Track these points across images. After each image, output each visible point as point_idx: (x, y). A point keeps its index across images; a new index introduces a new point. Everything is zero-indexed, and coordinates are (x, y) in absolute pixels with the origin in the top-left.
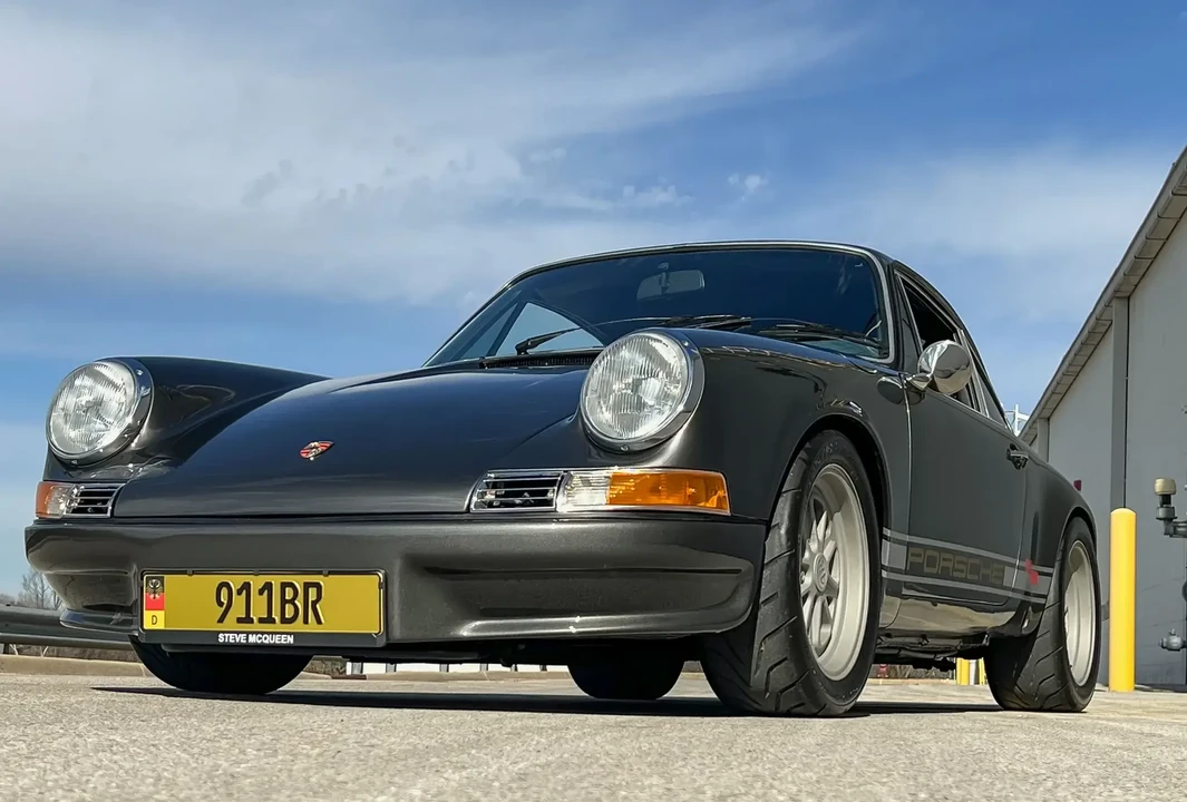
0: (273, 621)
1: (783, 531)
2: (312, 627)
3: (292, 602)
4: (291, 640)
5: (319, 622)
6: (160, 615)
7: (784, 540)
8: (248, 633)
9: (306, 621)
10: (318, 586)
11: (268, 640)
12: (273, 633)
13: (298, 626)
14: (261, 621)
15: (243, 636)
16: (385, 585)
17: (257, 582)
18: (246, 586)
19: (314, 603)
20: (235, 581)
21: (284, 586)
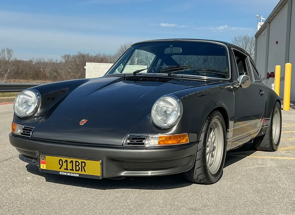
0: (74, 170)
1: (202, 142)
2: (83, 173)
3: (78, 166)
4: (78, 175)
5: (85, 171)
6: (45, 165)
7: (202, 144)
8: (67, 173)
9: (82, 171)
10: (85, 163)
11: (72, 175)
12: (73, 173)
13: (80, 172)
14: (70, 170)
15: (66, 173)
16: (102, 164)
17: (69, 160)
18: (66, 161)
19: (84, 167)
20: (64, 159)
21: (76, 162)
